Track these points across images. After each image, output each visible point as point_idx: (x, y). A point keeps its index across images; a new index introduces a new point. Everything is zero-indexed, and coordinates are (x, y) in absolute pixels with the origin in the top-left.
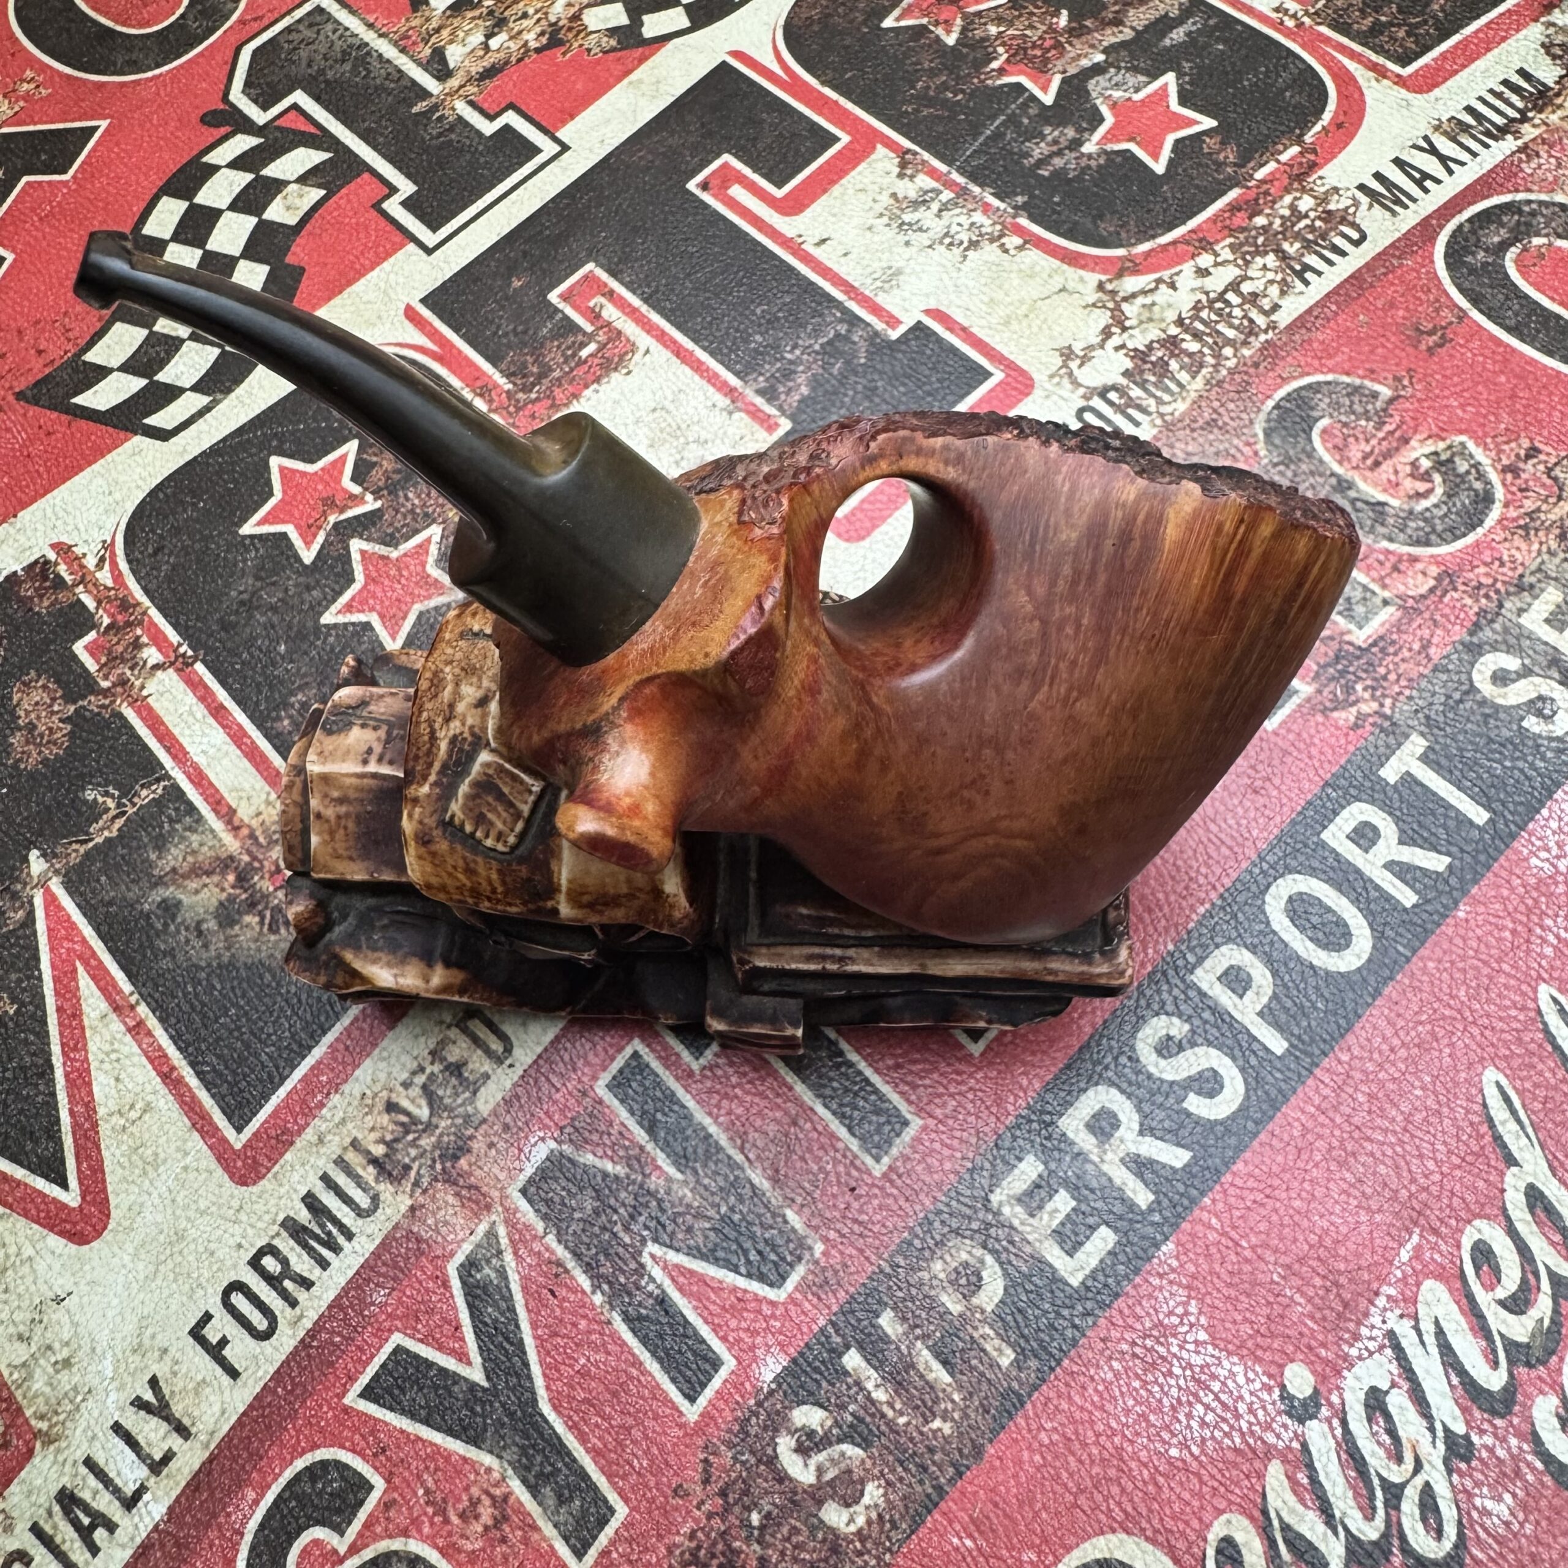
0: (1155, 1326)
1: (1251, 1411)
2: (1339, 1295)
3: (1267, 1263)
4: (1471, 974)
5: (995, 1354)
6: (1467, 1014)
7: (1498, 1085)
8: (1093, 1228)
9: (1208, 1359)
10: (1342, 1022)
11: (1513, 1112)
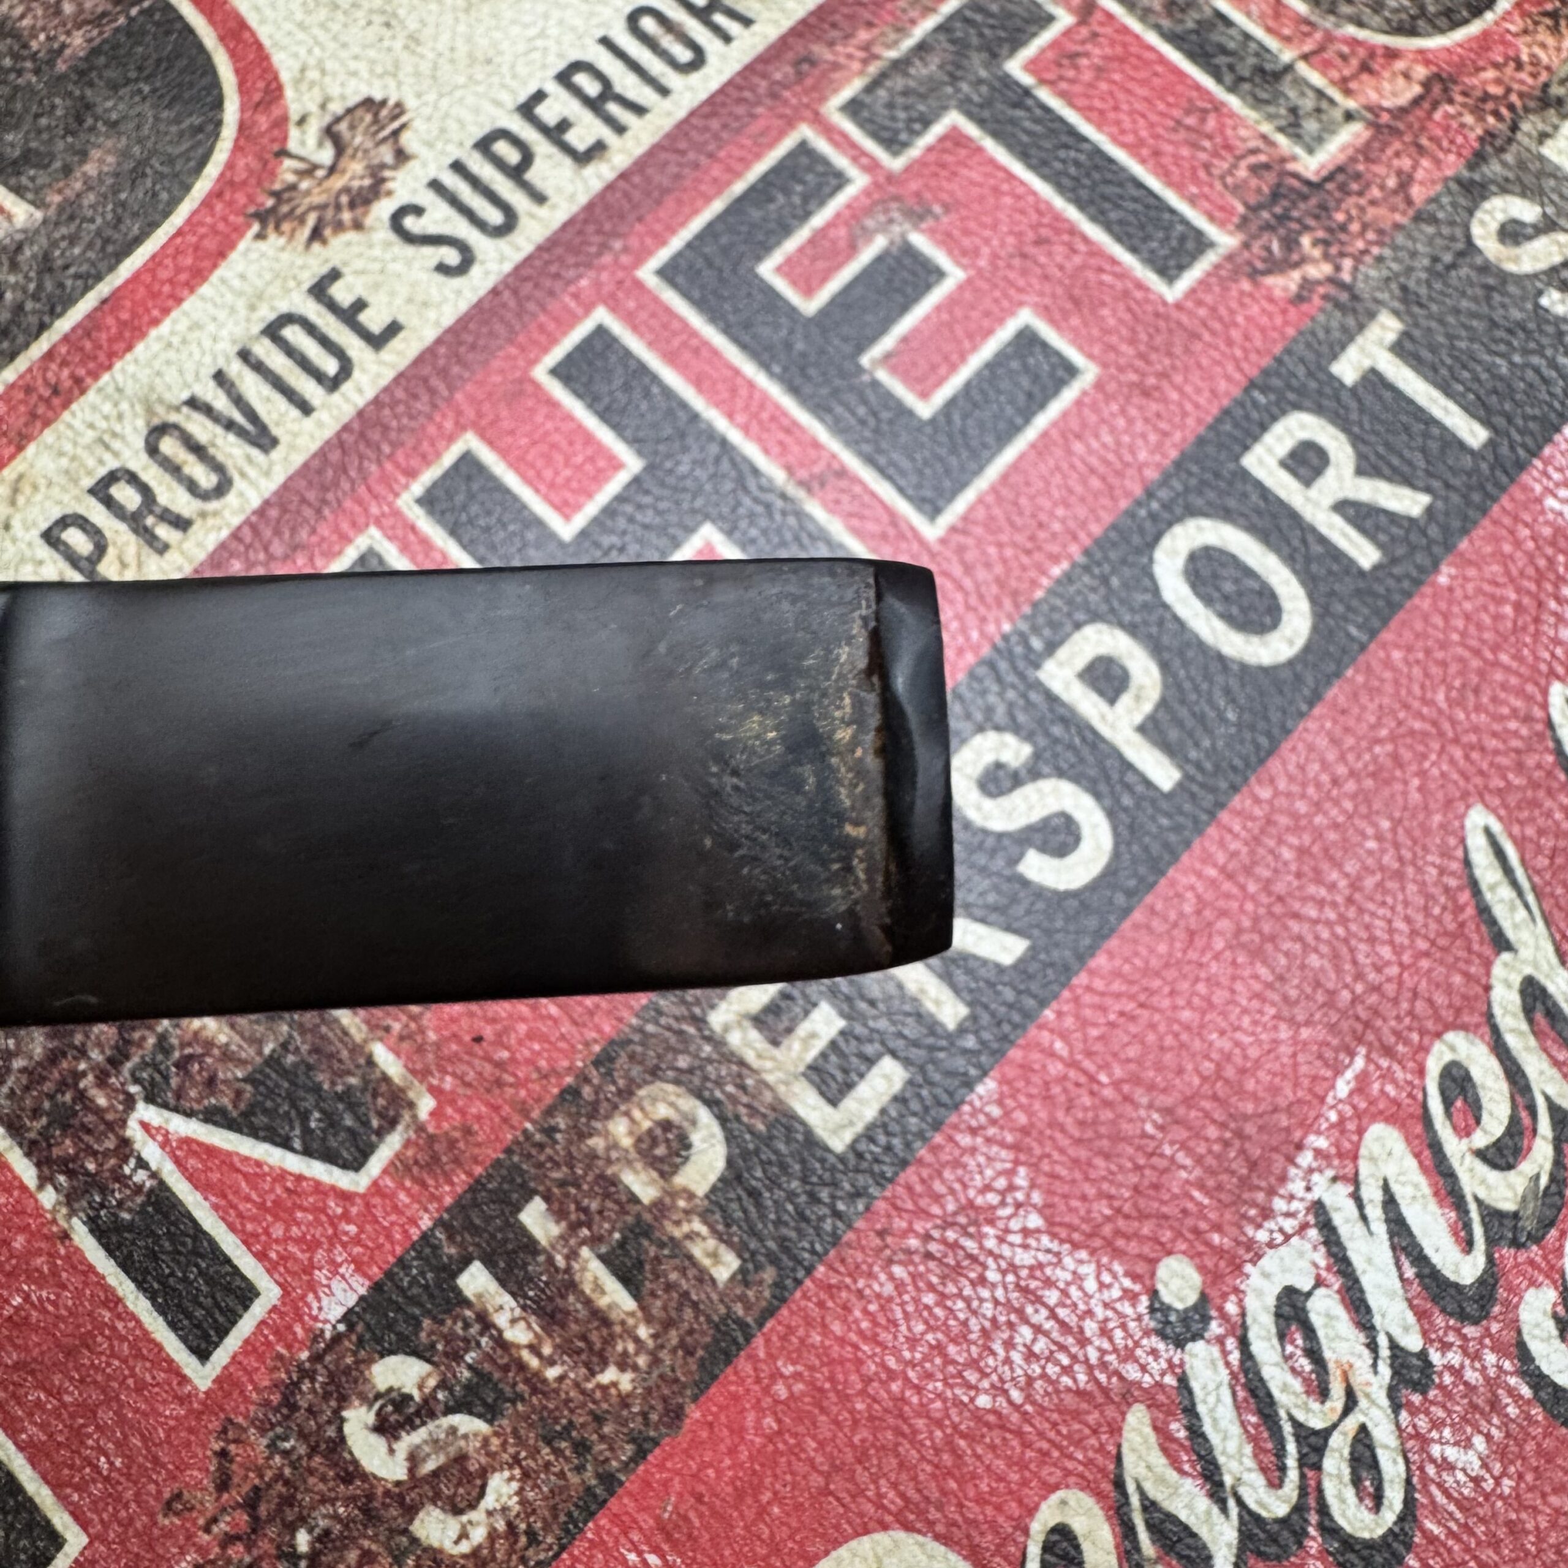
0: (961, 1209)
1: (1105, 1332)
2: (1242, 1152)
3: (1136, 1106)
4: (1453, 668)
5: (706, 1262)
6: (1446, 726)
7: (1488, 832)
8: (870, 1061)
9: (1042, 1257)
10: (1264, 741)
11: (1508, 871)
